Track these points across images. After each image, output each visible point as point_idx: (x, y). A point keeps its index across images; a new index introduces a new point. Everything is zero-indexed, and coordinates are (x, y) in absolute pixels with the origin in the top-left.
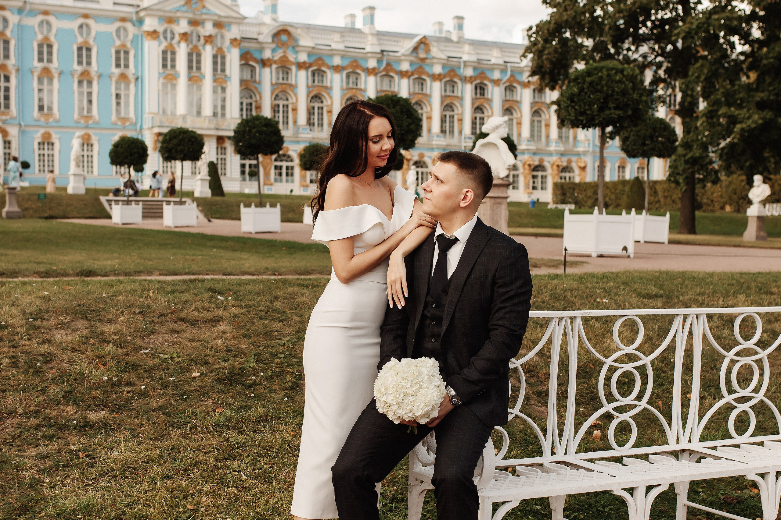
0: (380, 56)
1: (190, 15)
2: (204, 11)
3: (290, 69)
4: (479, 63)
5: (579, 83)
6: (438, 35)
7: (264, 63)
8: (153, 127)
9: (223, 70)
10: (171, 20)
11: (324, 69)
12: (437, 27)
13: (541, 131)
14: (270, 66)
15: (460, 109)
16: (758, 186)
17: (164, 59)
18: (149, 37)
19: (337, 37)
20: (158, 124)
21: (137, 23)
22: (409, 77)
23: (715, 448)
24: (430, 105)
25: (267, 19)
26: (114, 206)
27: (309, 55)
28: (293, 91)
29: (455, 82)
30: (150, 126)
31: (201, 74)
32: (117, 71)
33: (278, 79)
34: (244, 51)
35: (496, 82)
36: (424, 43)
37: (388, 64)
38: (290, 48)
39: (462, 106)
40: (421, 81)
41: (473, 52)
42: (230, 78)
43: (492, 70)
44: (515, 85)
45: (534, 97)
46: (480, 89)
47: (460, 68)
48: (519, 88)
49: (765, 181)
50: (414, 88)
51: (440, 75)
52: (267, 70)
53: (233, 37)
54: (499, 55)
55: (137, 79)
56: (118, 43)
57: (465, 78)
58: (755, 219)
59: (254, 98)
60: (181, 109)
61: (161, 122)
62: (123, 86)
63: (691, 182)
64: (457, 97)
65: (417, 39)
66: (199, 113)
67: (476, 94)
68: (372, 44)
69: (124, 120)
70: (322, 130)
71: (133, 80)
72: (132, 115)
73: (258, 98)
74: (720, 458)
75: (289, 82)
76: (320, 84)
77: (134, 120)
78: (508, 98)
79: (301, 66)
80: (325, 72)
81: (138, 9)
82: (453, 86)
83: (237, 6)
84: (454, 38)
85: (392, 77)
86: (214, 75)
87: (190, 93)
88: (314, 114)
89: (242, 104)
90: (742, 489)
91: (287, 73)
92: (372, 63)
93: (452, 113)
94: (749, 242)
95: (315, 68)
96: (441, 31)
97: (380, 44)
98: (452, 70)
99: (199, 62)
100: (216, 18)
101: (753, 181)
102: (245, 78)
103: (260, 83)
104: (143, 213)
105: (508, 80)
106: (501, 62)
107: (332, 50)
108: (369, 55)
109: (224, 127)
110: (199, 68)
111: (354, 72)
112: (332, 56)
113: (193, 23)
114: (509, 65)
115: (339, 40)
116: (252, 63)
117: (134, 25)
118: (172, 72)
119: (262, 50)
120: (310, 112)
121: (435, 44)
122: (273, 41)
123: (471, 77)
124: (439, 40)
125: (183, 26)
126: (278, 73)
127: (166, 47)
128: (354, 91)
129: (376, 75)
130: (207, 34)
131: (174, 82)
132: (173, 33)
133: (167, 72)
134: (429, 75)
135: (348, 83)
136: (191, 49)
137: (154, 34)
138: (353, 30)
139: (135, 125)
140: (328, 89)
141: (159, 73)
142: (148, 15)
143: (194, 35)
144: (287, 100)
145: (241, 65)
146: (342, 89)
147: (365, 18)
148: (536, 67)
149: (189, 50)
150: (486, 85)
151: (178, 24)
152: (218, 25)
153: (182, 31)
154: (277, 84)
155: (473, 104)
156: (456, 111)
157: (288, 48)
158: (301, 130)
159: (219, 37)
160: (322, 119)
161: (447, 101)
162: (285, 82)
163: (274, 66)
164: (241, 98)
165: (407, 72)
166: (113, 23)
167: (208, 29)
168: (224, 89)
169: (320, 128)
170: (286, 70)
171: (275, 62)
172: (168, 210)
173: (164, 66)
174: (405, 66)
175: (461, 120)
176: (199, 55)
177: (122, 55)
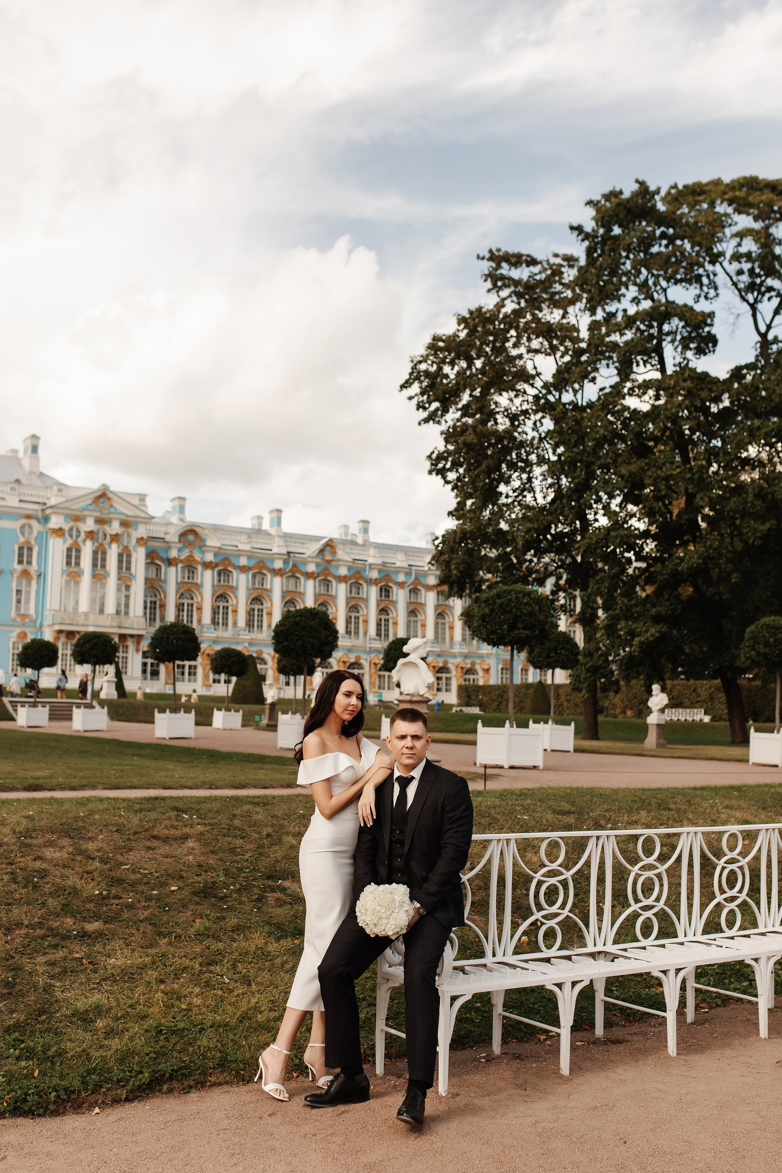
0: (286, 557)
1: (98, 514)
2: (112, 510)
3: (196, 568)
4: (384, 566)
5: (490, 604)
6: (343, 537)
7: (170, 562)
8: (53, 624)
9: (128, 569)
10: (77, 519)
11: (230, 569)
12: (342, 530)
13: (445, 633)
14: (176, 565)
15: (365, 610)
16: (657, 695)
17: (69, 557)
18: (54, 535)
19: (244, 538)
20: (59, 621)
21: (42, 521)
22: (315, 579)
23: (625, 950)
24: (336, 606)
25: (174, 519)
26: (20, 709)
27: (216, 555)
28: (198, 590)
29: (361, 584)
30: (51, 623)
31: (106, 572)
32: (19, 568)
33: (184, 578)
34: (149, 550)
35: (401, 585)
36: (330, 545)
37: (294, 565)
38: (197, 548)
39: (367, 607)
40: (327, 582)
41: (378, 555)
42: (135, 576)
43: (397, 573)
44: (419, 587)
45: (438, 600)
46: (385, 591)
47: (365, 570)
48: (423, 591)
49: (663, 690)
50: (320, 589)
51: (345, 577)
52: (173, 569)
53: (139, 536)
54: (404, 559)
55: (39, 576)
56: (22, 539)
57: (371, 580)
58: (655, 727)
59: (158, 597)
60: (84, 606)
61: (62, 619)
62: (24, 582)
63: (592, 689)
64: (362, 599)
65: (324, 541)
66: (102, 611)
67: (381, 596)
68: (278, 546)
69: (24, 616)
70: (227, 629)
71: (35, 577)
72: (32, 611)
73: (163, 596)
74: (630, 958)
75: (195, 581)
76: (226, 584)
77: (34, 617)
78: (412, 600)
79: (207, 565)
80: (231, 572)
81: (44, 507)
82: (359, 588)
83: (145, 506)
84: (360, 541)
85: (298, 578)
86: (119, 573)
87: (93, 590)
88: (219, 613)
89: (145, 602)
90: (649, 988)
91: (193, 572)
92: (278, 564)
93: (357, 615)
94: (651, 750)
95: (221, 568)
96: (346, 534)
97: (287, 546)
98: (358, 572)
99: (104, 560)
100: (123, 517)
101: (651, 691)
102: (150, 576)
103: (165, 581)
104: (50, 714)
105: (413, 583)
106: (405, 565)
107: (239, 550)
108: (276, 556)
109: (127, 625)
110: (103, 566)
111: (260, 573)
112: (239, 556)
113: (100, 521)
114: (413, 568)
115: (246, 541)
116: (157, 562)
117: (39, 522)
118: (76, 570)
119: (168, 548)
120: (215, 611)
121: (341, 547)
122: (180, 541)
123: (376, 580)
124: (344, 542)
125: (90, 525)
126: (183, 572)
127: (71, 545)
128: (260, 591)
129: (282, 575)
130: (114, 533)
131: (78, 579)
132: (78, 531)
133: (71, 570)
134: (335, 577)
135: (254, 583)
136: (97, 547)
137: (59, 532)
138: (258, 531)
139: (35, 622)
140: (234, 589)
141: (63, 570)
142: (55, 513)
143: (101, 533)
144: (192, 599)
145: (147, 564)
146: (248, 589)
147: (272, 520)
148: (444, 578)
149: (94, 548)
150: (391, 587)
151: (85, 523)
152: (125, 524)
153: (88, 529)
154: (182, 583)
155: (378, 605)
156: (361, 613)
157: (194, 547)
158: (205, 629)
159: (125, 536)
160: (227, 619)
161: (353, 603)
162: (191, 581)
163: (180, 566)
164: (146, 596)
165: (313, 573)
166: (18, 519)
167: (115, 528)
168: (128, 588)
169: (224, 628)
170: (191, 569)
171: (181, 561)
172: (78, 714)
173: (68, 563)
174: (311, 568)
175: (366, 622)
176: (104, 553)
177: (25, 552)
